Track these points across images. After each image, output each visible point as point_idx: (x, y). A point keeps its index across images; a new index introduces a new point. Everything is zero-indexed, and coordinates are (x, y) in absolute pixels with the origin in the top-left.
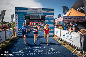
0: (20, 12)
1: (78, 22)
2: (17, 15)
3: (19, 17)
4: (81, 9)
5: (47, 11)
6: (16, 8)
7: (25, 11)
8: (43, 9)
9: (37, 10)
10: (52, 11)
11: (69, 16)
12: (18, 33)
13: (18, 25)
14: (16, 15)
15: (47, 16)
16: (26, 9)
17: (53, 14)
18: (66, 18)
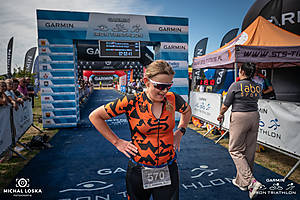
0: (57, 28)
1: (274, 69)
2: (47, 43)
3: (53, 50)
4: (284, 19)
5: (163, 26)
6: (41, 15)
7: (78, 25)
8: (150, 20)
9: (125, 21)
10: (183, 28)
11: (253, 44)
12: (52, 114)
13: (50, 83)
14: (43, 43)
15: (162, 47)
16: (83, 17)
17: (184, 38)
18: (247, 55)
